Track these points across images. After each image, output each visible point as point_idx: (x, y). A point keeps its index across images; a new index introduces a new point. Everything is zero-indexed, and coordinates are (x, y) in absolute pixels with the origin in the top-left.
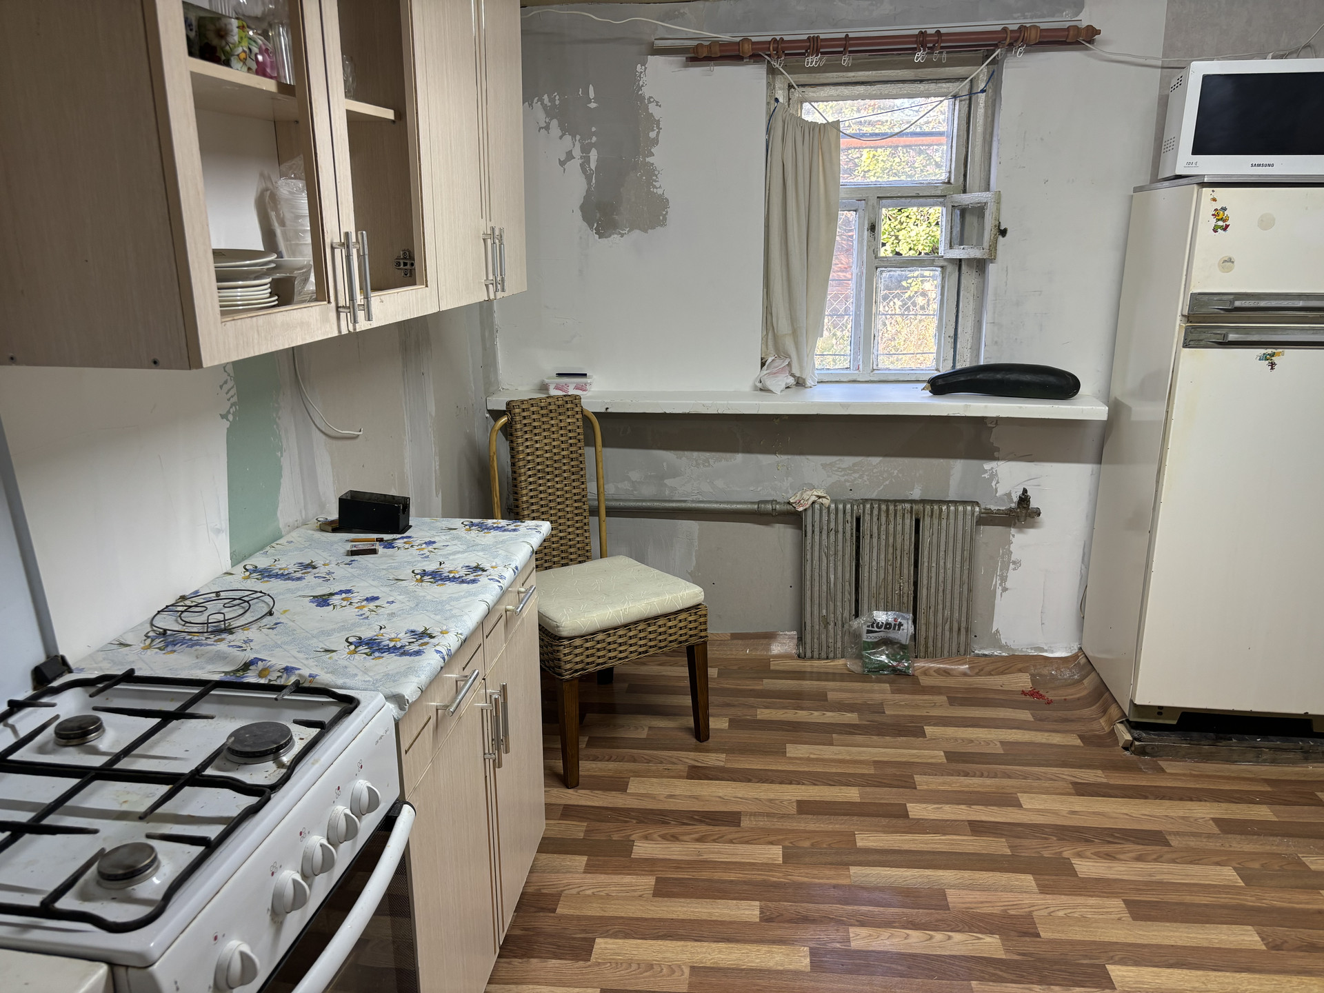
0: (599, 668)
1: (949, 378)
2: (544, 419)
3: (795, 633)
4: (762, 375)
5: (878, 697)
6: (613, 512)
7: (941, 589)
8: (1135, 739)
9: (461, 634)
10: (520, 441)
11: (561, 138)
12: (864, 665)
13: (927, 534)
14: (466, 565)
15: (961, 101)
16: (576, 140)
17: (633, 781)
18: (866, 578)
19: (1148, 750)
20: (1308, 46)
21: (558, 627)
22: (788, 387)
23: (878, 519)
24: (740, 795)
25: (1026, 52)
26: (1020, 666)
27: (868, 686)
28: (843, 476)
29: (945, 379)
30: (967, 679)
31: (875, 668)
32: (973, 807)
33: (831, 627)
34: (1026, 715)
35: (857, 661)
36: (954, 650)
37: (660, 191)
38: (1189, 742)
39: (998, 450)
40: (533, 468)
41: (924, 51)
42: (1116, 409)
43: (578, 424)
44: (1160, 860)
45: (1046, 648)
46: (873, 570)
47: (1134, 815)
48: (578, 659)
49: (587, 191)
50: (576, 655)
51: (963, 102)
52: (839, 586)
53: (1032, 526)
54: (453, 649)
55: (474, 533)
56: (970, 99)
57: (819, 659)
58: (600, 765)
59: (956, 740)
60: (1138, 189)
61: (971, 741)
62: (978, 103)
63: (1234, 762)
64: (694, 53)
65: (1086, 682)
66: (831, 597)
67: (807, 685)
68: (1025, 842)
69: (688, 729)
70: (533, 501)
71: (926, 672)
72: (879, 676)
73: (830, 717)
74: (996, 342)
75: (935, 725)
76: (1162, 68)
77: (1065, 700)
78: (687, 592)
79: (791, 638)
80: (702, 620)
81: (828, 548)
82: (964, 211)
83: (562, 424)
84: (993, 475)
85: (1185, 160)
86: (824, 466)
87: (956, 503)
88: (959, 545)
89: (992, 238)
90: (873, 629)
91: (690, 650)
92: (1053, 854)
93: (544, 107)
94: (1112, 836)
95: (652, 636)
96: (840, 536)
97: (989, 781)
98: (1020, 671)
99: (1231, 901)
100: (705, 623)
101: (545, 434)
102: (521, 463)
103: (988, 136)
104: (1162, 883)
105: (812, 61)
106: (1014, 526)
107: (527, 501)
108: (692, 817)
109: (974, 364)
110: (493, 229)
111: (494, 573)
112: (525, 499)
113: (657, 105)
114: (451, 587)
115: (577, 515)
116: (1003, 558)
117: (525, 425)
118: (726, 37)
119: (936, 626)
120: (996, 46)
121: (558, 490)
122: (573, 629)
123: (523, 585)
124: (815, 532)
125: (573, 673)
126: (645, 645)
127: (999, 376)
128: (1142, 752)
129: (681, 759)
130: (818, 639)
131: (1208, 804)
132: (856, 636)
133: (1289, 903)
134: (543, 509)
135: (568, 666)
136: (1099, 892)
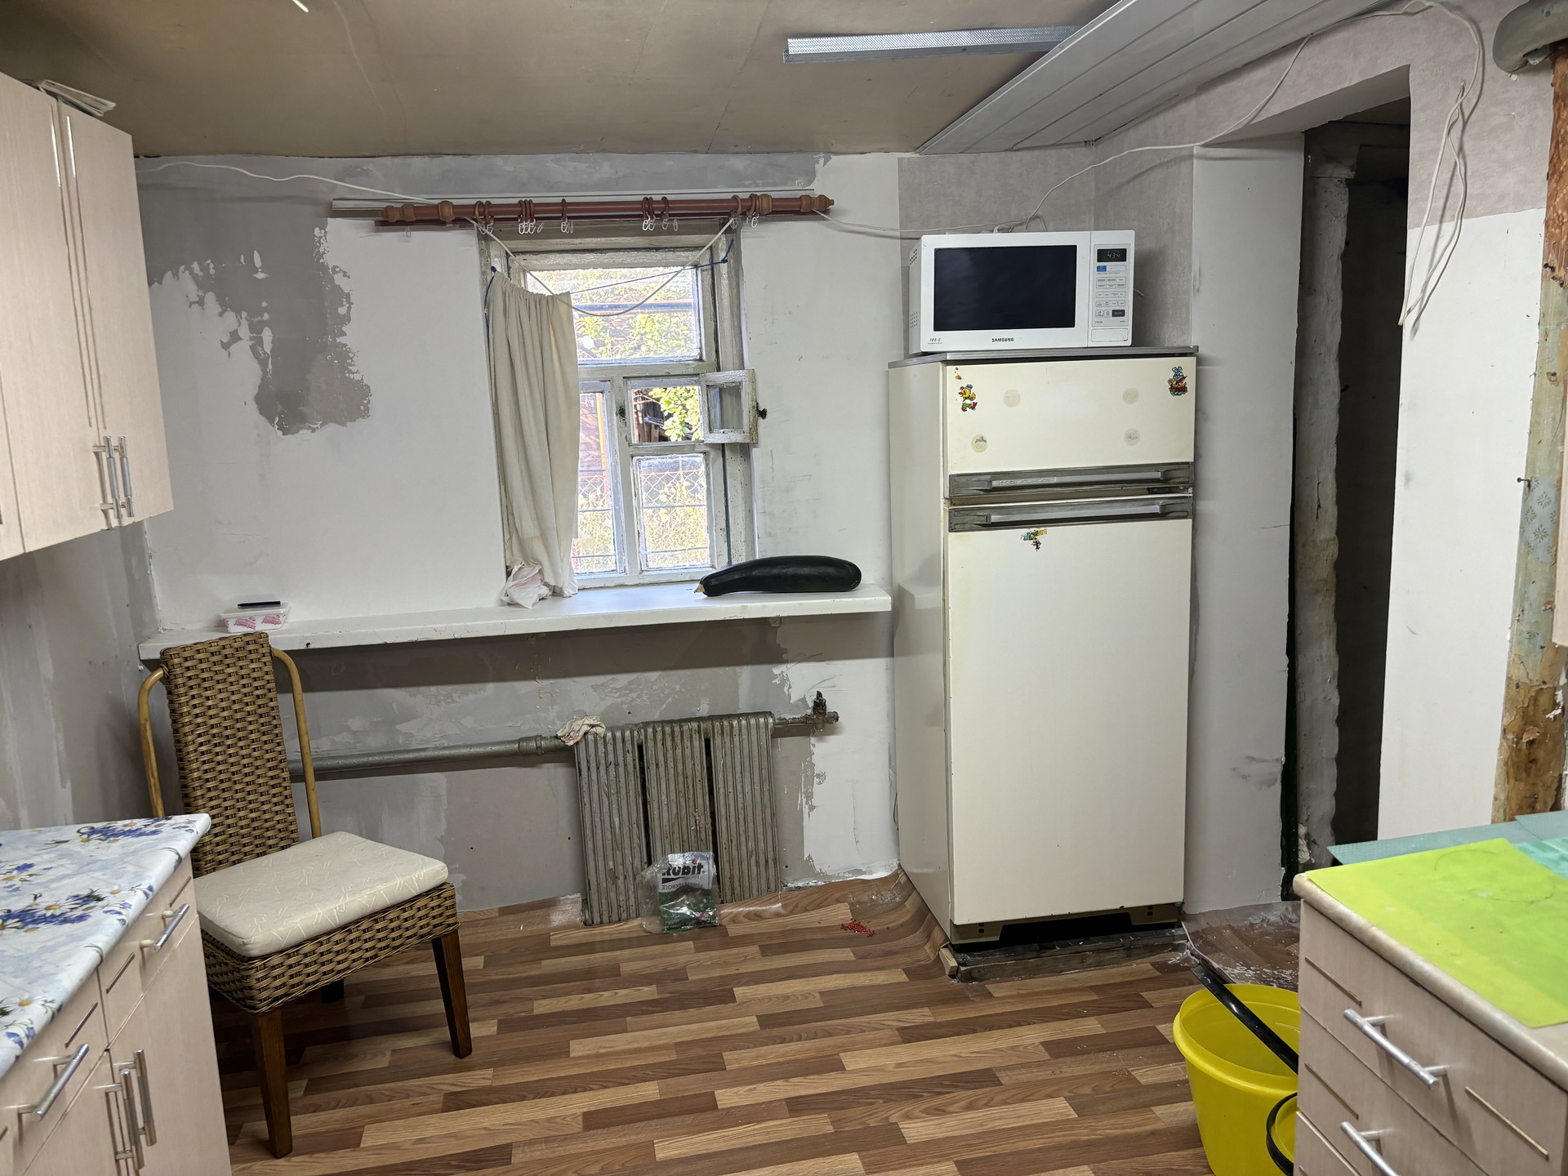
0: (310, 989)
1: (723, 577)
2: (217, 668)
3: (579, 895)
4: (507, 588)
5: (682, 960)
6: (323, 774)
7: (741, 818)
8: (960, 964)
9: (52, 1002)
10: (183, 699)
11: (221, 314)
12: (663, 922)
13: (719, 754)
14: (74, 894)
15: (702, 271)
16: (241, 318)
17: (369, 1129)
18: (656, 817)
19: (975, 974)
20: (1036, 217)
21: (245, 944)
22: (543, 599)
23: (663, 744)
24: (510, 1121)
25: (760, 221)
26: (838, 895)
27: (669, 947)
28: (619, 697)
29: (719, 578)
30: (781, 920)
31: (675, 924)
32: (791, 1080)
33: (620, 882)
34: (846, 954)
35: (653, 919)
36: (764, 887)
37: (357, 377)
38: (1013, 958)
39: (786, 651)
40: (206, 733)
41: (652, 218)
42: (900, 598)
43: (266, 669)
44: (992, 1103)
45: (864, 870)
46: (663, 805)
47: (963, 1055)
48: (278, 983)
49: (262, 379)
50: (275, 978)
51: (705, 273)
52: (626, 830)
53: (833, 732)
54: (37, 1027)
55: (95, 842)
56: (712, 269)
57: (610, 922)
58: (323, 1116)
59: (770, 999)
60: (892, 365)
61: (787, 997)
62: (720, 275)
63: (1060, 972)
64: (383, 216)
65: (907, 904)
66: (617, 845)
67: (598, 958)
68: (849, 1113)
69: (443, 1044)
70: (208, 776)
71: (734, 920)
72: (680, 933)
73: (624, 995)
74: (770, 534)
75: (746, 984)
76: (902, 238)
77: (888, 928)
78: (424, 871)
79: (574, 902)
80: (448, 903)
81: (608, 786)
82: (722, 390)
83: (243, 672)
84: (785, 680)
85: (928, 337)
86: (595, 688)
87: (747, 716)
88: (756, 764)
89: (751, 421)
90: (669, 877)
91: (437, 944)
92: (879, 1121)
93: (195, 277)
94: (941, 1085)
95: (380, 935)
96: (621, 769)
97: (807, 1044)
98: (838, 901)
99: (1065, 1138)
100: (453, 906)
101: (220, 686)
102: (187, 729)
103: (735, 309)
104: (994, 1131)
105: (525, 227)
106: (814, 734)
107: (199, 778)
108: (448, 1164)
109: (751, 559)
110: (107, 440)
111: (113, 902)
112: (196, 775)
113: (345, 276)
114: (46, 931)
115: (273, 787)
116: (805, 772)
117: (190, 678)
118: (420, 199)
119: (740, 862)
120: (729, 214)
121: (243, 757)
122: (267, 945)
123: (171, 905)
124: (592, 769)
125: (272, 1002)
126: (373, 948)
127: (775, 571)
128: (968, 977)
129: (434, 1086)
130: (607, 898)
131: (1035, 1026)
132: (651, 887)
133: (1124, 1128)
134: (224, 785)
135: (264, 994)
136: (928, 1158)
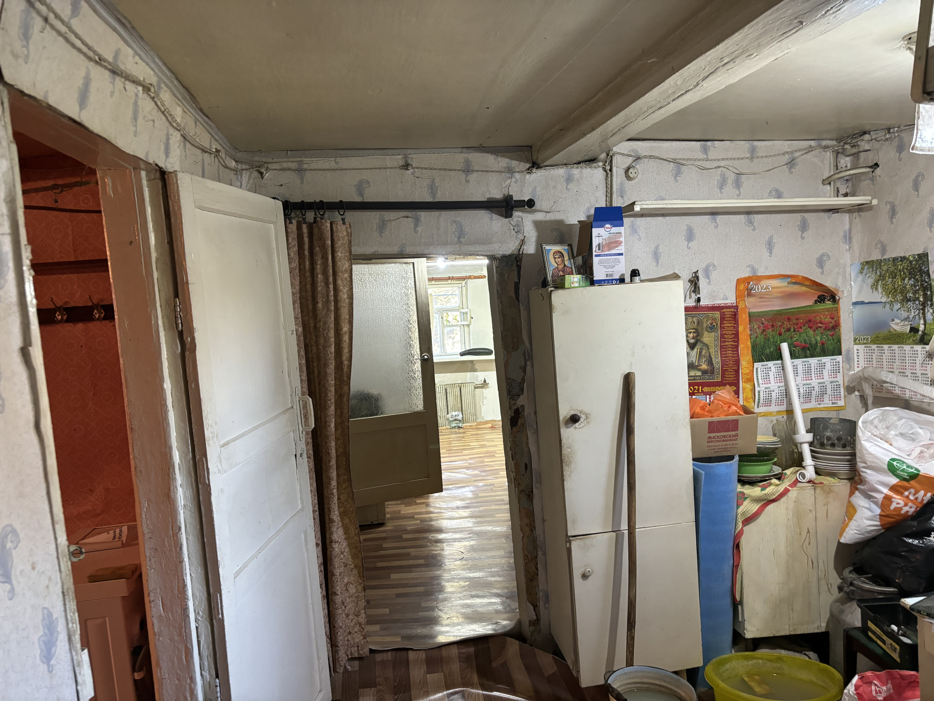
1: (465, 352)
7: (468, 405)
13: (463, 391)
18: (449, 404)
23: (451, 389)
26: (489, 422)
28: (441, 379)
30: (477, 426)
33: (442, 418)
35: (449, 426)
36: (473, 420)
39: (477, 369)
46: (451, 402)
52: (443, 407)
53: (488, 388)
56: (462, 288)
66: (441, 410)
71: (466, 426)
81: (439, 397)
82: (464, 313)
84: (477, 375)
87: (469, 383)
88: (471, 394)
89: (470, 319)
90: (452, 417)
96: (442, 394)
103: (466, 296)
106: (484, 388)
109: (470, 349)
116: (482, 397)
119: (467, 415)
120: (465, 279)
127: (475, 351)
132: (448, 419)
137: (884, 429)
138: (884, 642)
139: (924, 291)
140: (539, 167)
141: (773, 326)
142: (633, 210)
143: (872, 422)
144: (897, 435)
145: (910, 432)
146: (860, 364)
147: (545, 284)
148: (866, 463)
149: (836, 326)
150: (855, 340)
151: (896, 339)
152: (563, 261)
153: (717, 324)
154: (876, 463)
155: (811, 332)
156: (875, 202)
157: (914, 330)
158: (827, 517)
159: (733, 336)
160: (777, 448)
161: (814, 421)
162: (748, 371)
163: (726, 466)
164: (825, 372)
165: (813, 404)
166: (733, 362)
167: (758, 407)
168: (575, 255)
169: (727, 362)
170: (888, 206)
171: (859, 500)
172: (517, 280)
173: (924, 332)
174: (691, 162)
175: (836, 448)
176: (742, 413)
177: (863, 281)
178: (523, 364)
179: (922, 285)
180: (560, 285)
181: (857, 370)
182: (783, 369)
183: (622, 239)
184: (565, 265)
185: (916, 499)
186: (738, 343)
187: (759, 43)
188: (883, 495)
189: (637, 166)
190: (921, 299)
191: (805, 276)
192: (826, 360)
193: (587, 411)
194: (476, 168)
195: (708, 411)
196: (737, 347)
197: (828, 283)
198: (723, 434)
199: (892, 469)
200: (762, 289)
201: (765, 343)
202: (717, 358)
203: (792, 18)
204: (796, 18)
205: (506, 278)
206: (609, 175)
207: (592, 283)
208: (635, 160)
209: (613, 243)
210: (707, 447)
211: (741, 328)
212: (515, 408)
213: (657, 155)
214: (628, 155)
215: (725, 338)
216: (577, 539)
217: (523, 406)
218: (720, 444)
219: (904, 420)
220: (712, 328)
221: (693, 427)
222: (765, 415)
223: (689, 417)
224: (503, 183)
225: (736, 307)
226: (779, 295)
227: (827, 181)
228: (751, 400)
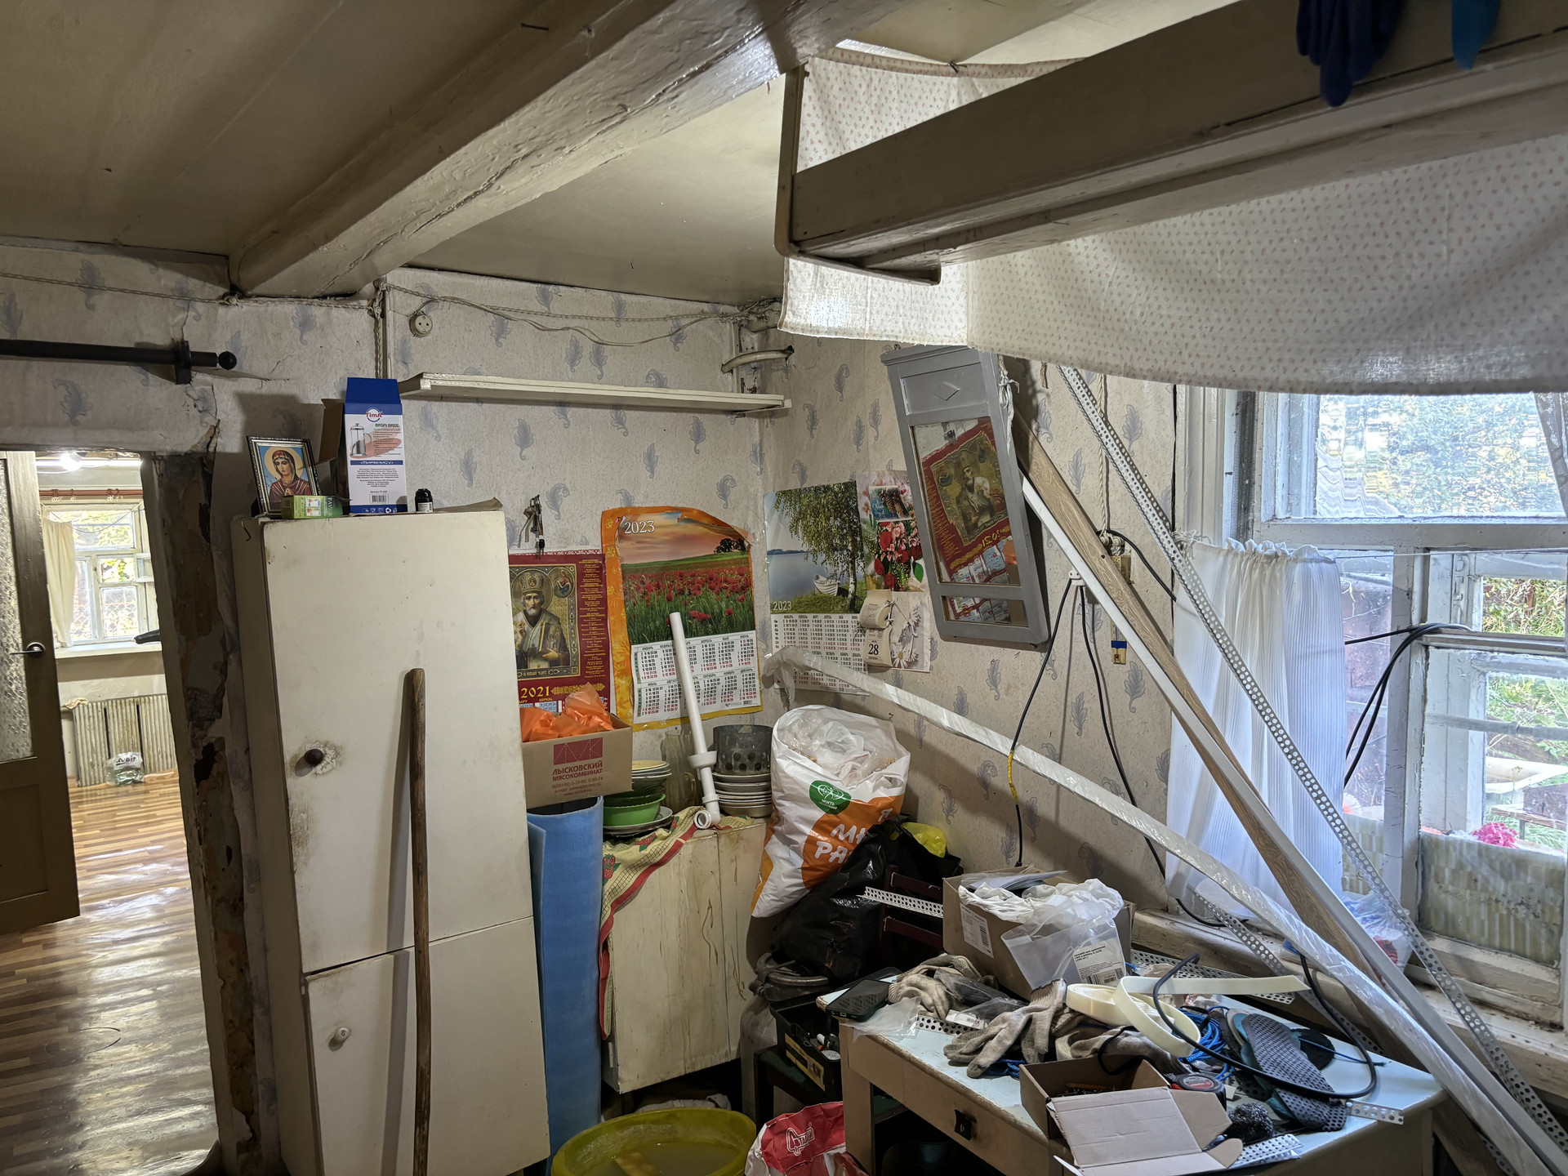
3: (75, 775)
7: (154, 738)
12: (117, 782)
13: (144, 712)
18: (113, 739)
23: (116, 708)
28: (94, 690)
29: (144, 637)
31: (123, 782)
33: (95, 767)
36: (166, 766)
46: (116, 734)
52: (98, 745)
57: (90, 785)
66: (94, 752)
71: (151, 780)
79: (73, 778)
81: (89, 726)
86: (83, 686)
87: (157, 696)
90: (120, 763)
96: (96, 719)
119: (154, 756)
124: (81, 720)
130: (89, 775)
132: (111, 768)
137: (805, 738)
138: (805, 1063)
139: (853, 536)
140: (243, 296)
141: (658, 586)
142: (419, 387)
143: (790, 729)
144: (823, 746)
145: (840, 740)
146: (778, 642)
147: (256, 509)
148: (783, 792)
149: (747, 586)
150: (772, 607)
151: (821, 604)
152: (293, 469)
153: (572, 584)
154: (795, 790)
155: (713, 596)
156: (788, 404)
157: (843, 592)
158: (736, 880)
159: (598, 603)
160: (665, 779)
161: (718, 731)
162: (623, 658)
163: (583, 815)
164: (734, 656)
165: (718, 706)
166: (599, 644)
167: (639, 715)
168: (317, 459)
169: (590, 644)
170: (807, 412)
171: (777, 850)
172: (203, 501)
173: (854, 594)
174: (523, 316)
175: (748, 771)
176: (609, 727)
177: (780, 519)
178: (222, 659)
179: (850, 527)
180: (283, 512)
181: (775, 650)
182: (675, 654)
183: (400, 436)
184: (296, 478)
185: (847, 838)
186: (606, 614)
187: (568, 131)
188: (806, 838)
189: (431, 314)
190: (850, 548)
191: (702, 510)
192: (735, 637)
193: (336, 740)
194: (110, 283)
195: (553, 728)
196: (605, 620)
197: (735, 522)
198: (578, 763)
199: (816, 798)
200: (640, 528)
201: (647, 613)
202: (574, 639)
203: (608, 96)
204: (614, 98)
205: (181, 497)
206: (381, 324)
207: (347, 510)
208: (428, 302)
209: (384, 443)
210: (554, 787)
211: (610, 590)
212: (205, 744)
213: (464, 297)
214: (412, 293)
215: (586, 607)
216: (321, 977)
217: (221, 740)
218: (574, 780)
219: (831, 724)
220: (564, 591)
221: (527, 757)
222: (651, 726)
223: (520, 740)
224: (170, 319)
225: (602, 557)
226: (666, 538)
227: (728, 368)
228: (628, 705)
